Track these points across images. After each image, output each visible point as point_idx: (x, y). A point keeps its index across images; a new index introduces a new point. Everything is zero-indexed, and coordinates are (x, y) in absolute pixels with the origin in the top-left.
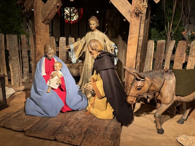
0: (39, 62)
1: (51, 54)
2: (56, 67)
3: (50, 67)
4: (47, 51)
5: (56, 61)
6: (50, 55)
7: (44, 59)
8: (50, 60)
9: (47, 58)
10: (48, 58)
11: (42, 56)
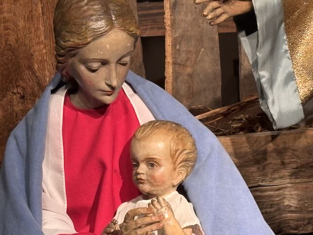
0: (20, 130)
1: (104, 63)
2: (152, 163)
3: (103, 166)
4: (76, 47)
5: (143, 114)
6: (103, 71)
7: (56, 104)
8: (101, 109)
9: (76, 100)
10: (88, 96)
11: (42, 89)
